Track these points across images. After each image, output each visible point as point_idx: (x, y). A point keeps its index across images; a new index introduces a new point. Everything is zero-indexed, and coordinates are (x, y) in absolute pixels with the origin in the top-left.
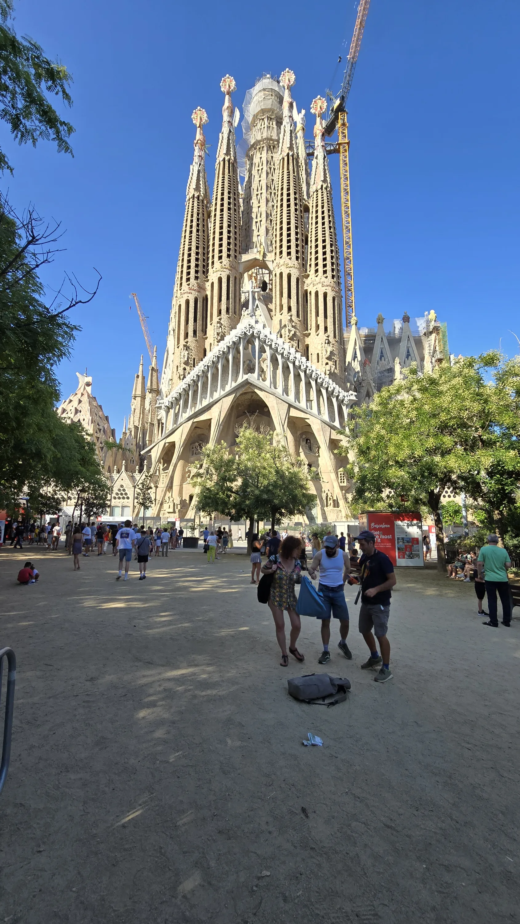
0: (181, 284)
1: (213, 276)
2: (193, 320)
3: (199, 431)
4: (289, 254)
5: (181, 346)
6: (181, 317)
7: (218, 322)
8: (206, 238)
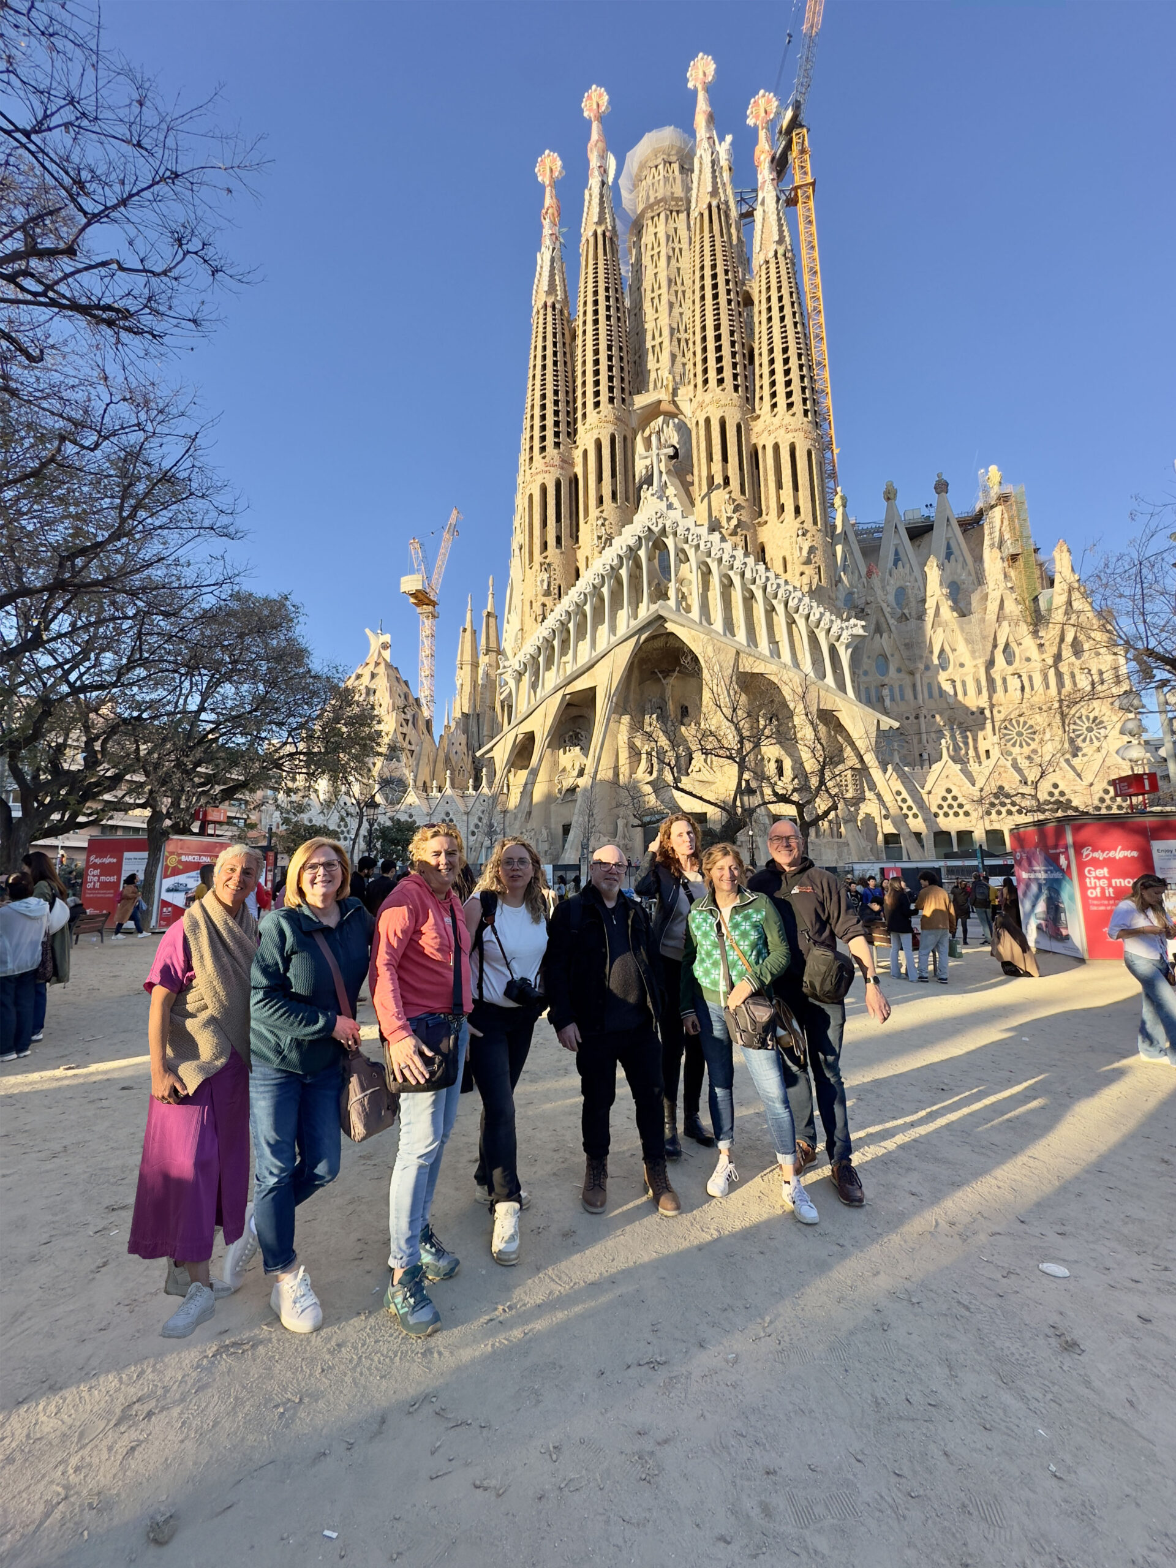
0: (531, 459)
1: (586, 438)
2: (554, 518)
3: (575, 711)
4: (720, 381)
5: (536, 566)
6: (534, 515)
7: (599, 518)
8: (570, 375)
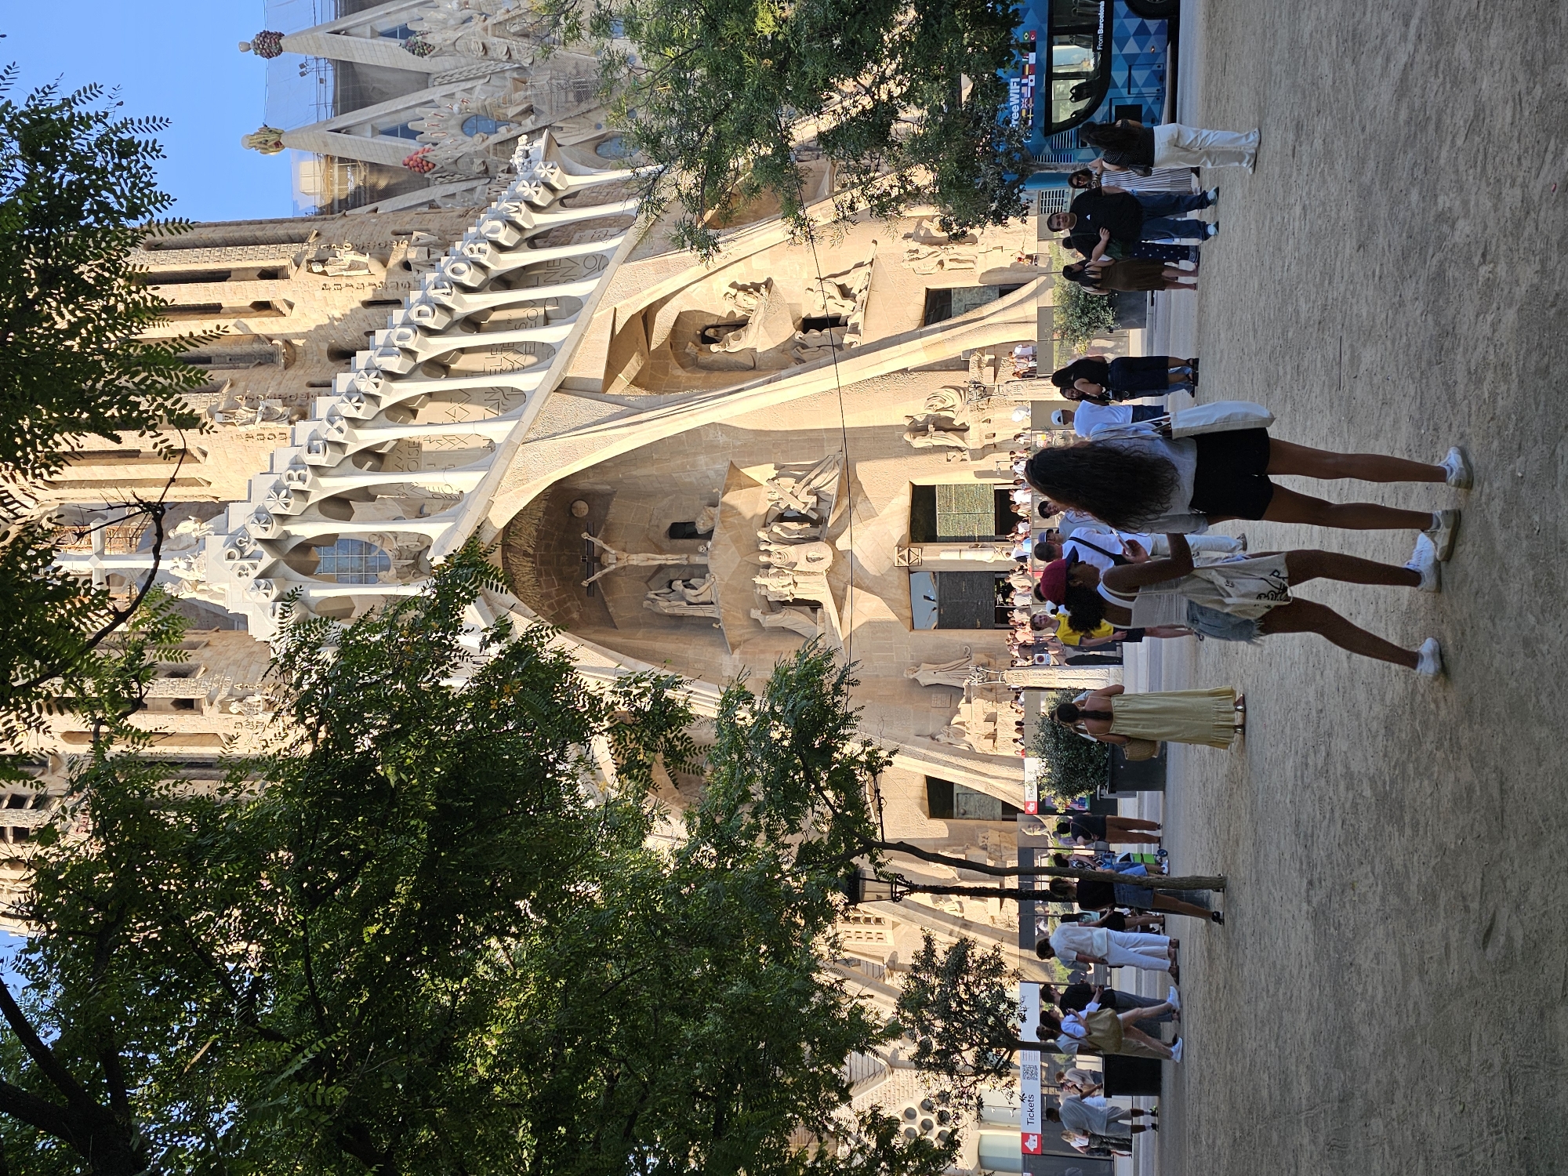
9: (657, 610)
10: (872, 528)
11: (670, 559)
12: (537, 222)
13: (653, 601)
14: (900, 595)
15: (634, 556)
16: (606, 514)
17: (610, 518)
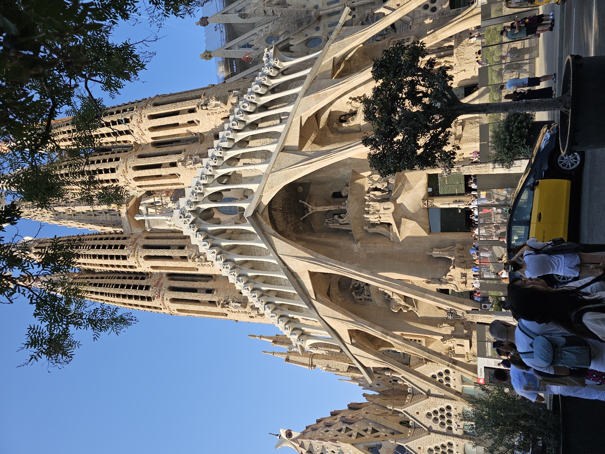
0: (156, 308)
1: (145, 266)
2: (193, 294)
3: (335, 289)
4: (113, 170)
5: (225, 310)
6: (191, 309)
7: (194, 260)
8: (108, 276)
9: (329, 227)
10: (411, 194)
11: (332, 208)
12: (273, 83)
13: (327, 223)
14: (425, 220)
15: (319, 208)
16: (309, 191)
17: (310, 192)
